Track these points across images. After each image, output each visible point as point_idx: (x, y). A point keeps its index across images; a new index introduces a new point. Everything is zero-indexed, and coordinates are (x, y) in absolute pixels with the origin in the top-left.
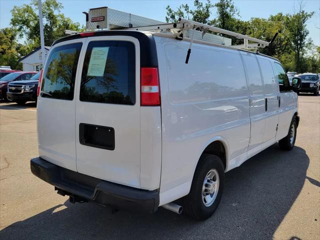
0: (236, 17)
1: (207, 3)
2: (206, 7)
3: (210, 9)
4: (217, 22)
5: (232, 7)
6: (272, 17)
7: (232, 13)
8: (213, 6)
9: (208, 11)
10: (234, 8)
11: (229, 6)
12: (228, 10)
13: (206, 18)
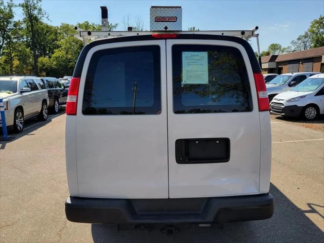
0: (44, 21)
1: (9, 2)
2: (8, 6)
3: (13, 9)
4: (22, 24)
5: (40, 10)
6: (79, 24)
7: (40, 16)
8: (16, 6)
9: (11, 10)
10: (43, 11)
11: (36, 8)
12: (35, 12)
13: (10, 18)
